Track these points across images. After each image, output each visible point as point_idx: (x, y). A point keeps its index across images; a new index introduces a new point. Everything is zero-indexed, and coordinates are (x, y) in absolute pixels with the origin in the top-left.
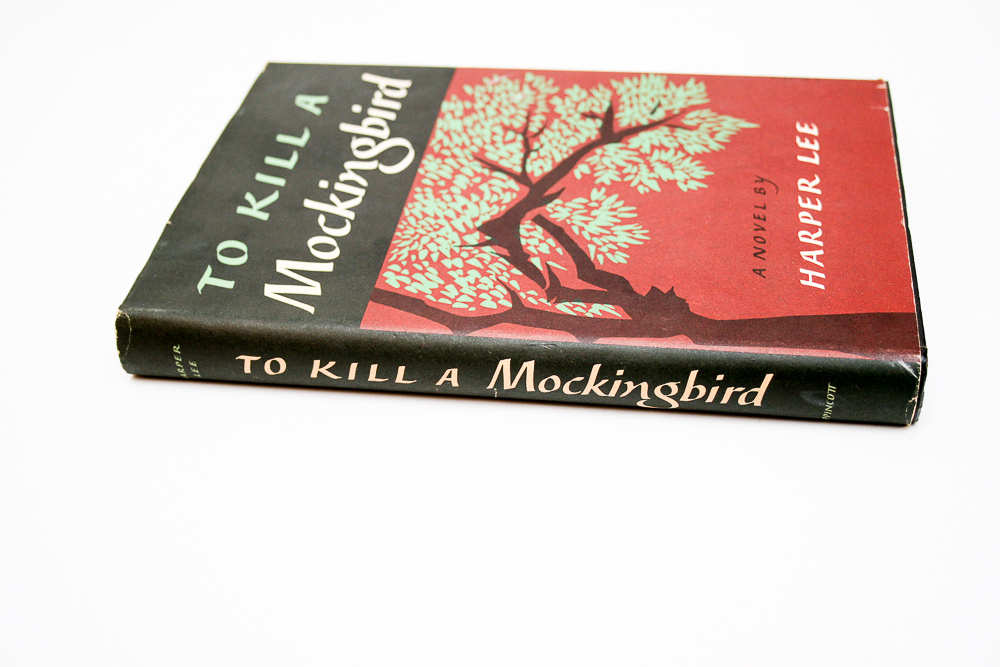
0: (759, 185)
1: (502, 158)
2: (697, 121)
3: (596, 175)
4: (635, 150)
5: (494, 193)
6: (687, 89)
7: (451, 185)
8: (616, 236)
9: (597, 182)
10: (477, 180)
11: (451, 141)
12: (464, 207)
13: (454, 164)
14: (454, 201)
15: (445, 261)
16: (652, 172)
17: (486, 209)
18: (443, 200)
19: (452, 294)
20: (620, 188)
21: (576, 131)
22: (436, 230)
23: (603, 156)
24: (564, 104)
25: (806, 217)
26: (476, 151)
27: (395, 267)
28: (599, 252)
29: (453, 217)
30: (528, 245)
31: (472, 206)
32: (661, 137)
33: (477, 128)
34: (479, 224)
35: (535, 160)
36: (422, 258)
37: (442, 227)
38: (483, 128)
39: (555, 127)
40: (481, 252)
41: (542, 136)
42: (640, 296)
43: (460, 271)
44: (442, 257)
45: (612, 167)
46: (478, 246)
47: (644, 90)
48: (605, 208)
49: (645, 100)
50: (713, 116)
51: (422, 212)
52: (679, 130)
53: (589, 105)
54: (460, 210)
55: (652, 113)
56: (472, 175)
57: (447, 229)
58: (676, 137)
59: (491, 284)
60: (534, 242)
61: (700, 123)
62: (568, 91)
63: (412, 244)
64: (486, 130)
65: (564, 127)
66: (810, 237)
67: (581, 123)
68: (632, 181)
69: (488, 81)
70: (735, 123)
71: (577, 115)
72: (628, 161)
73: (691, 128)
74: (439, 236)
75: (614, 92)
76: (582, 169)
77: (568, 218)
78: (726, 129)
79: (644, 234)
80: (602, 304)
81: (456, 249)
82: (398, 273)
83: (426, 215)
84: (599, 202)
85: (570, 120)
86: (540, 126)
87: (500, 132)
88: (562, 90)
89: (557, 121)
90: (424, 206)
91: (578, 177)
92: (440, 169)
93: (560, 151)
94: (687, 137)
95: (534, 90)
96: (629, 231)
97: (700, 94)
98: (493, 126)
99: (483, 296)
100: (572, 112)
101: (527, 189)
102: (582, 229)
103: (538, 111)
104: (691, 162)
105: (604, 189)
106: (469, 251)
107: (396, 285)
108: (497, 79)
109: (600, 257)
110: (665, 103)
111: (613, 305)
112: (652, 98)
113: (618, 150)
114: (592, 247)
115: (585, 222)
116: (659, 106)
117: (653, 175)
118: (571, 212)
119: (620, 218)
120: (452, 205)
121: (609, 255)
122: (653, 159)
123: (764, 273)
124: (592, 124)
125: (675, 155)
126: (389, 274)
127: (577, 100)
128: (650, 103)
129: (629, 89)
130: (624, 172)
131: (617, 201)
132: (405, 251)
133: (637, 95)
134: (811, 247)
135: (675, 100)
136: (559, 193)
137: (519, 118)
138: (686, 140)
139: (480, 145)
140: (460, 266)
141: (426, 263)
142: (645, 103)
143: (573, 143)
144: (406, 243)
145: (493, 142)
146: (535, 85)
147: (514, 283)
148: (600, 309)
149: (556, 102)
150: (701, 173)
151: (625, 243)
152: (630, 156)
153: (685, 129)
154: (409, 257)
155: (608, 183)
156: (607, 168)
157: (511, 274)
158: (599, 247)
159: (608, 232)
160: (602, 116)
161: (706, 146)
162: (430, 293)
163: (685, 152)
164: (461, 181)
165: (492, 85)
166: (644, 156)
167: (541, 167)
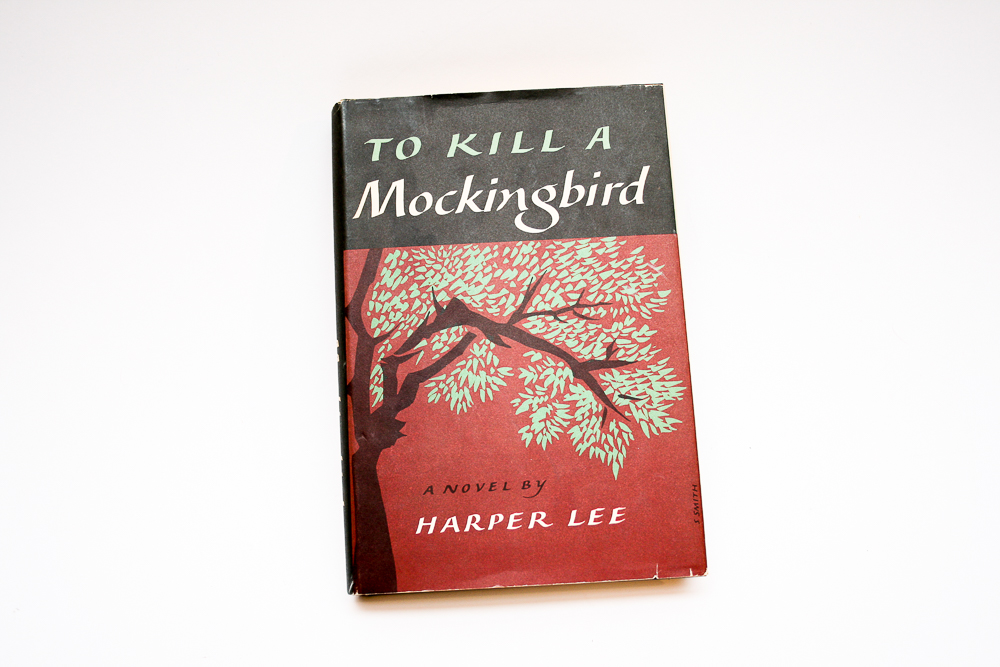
0: (533, 483)
1: (544, 296)
2: (616, 431)
3: (530, 367)
4: (567, 390)
5: (498, 299)
6: (662, 418)
7: (505, 268)
8: (458, 391)
9: (521, 369)
10: (513, 285)
11: (562, 255)
12: (478, 284)
13: (531, 264)
14: (485, 275)
15: (415, 285)
16: (540, 406)
17: (478, 299)
18: (485, 267)
19: (382, 298)
20: (515, 386)
21: (587, 343)
22: (449, 271)
23: (556, 368)
24: (625, 327)
25: (497, 519)
26: (551, 276)
27: (405, 255)
28: (438, 382)
29: (467, 278)
30: (441, 335)
31: (480, 288)
32: (588, 407)
33: (582, 270)
34: (460, 297)
35: (544, 320)
36: (418, 270)
37: (454, 274)
38: (583, 274)
39: (591, 326)
40: (429, 306)
41: (576, 319)
42: (395, 416)
43: (406, 297)
44: (420, 282)
45: (542, 377)
46: (435, 302)
47: (657, 386)
48: (490, 379)
49: (642, 388)
50: (624, 442)
51: (469, 257)
52: (601, 419)
53: (627, 347)
54: (474, 281)
55: (621, 396)
56: (519, 280)
57: (451, 278)
58: (590, 418)
59: (396, 319)
60: (444, 338)
61: (612, 434)
62: (646, 327)
63: (432, 260)
64: (580, 277)
65: (592, 333)
66: (473, 522)
67: (599, 345)
68: (526, 393)
69: (653, 262)
70: (617, 461)
71: (610, 340)
72: (551, 387)
73: (604, 426)
74: (442, 275)
75: (650, 363)
76: (537, 356)
77: (475, 356)
78: (607, 454)
79: (462, 409)
80: (384, 393)
81: (430, 289)
82: (399, 259)
83: (465, 260)
84: (496, 374)
85: (603, 336)
86: (591, 315)
87: (578, 288)
88: (646, 322)
89: (600, 326)
90: (476, 257)
91: (525, 355)
92: (524, 256)
93: (558, 336)
94: (591, 426)
95: (645, 300)
96: (464, 399)
97: (658, 429)
98: (586, 280)
99: (383, 318)
100: (615, 335)
101: (506, 321)
102: (463, 367)
103: (612, 309)
104: (557, 433)
105: (512, 375)
106: (429, 298)
107: (387, 261)
108: (657, 269)
109: (433, 384)
110: (639, 404)
111: (384, 400)
112: (645, 393)
113: (565, 377)
114: (443, 377)
115: (471, 368)
116: (634, 400)
117: (535, 407)
118: (481, 356)
119: (478, 391)
120: (480, 274)
121: (436, 389)
122: (557, 405)
123: (429, 494)
124: (599, 353)
125: (564, 420)
126: (398, 253)
127: (634, 336)
128: (637, 392)
129: (657, 373)
130: (537, 386)
131: (498, 386)
132: (424, 257)
133: (648, 381)
134: (462, 524)
135: (645, 411)
136: (504, 345)
137: (601, 297)
138: (587, 425)
139: (560, 277)
140: (412, 296)
141: (412, 273)
142: (636, 389)
143: (570, 343)
144: (432, 255)
145: (563, 286)
146: (652, 300)
147: (398, 334)
148: (378, 393)
149: (629, 321)
150: (543, 441)
151: (451, 398)
152: (558, 387)
153: (603, 423)
154: (417, 261)
155: (521, 377)
156: (539, 374)
157: (407, 330)
158: (444, 381)
159: (461, 386)
160: (611, 359)
161: (581, 441)
162: (382, 283)
163: (570, 427)
164: (510, 274)
165: (647, 267)
166: (560, 397)
167: (535, 326)
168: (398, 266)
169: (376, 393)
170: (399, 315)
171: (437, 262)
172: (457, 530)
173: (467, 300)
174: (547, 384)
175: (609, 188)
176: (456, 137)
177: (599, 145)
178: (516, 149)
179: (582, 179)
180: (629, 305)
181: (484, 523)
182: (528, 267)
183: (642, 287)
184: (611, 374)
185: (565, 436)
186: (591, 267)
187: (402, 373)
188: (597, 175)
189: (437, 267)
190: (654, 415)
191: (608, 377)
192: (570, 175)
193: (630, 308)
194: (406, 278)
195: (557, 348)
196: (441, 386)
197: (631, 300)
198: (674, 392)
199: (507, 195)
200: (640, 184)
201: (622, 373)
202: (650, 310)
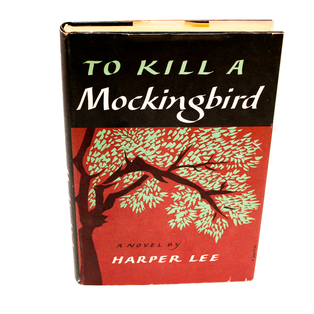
0: (174, 244)
1: (189, 157)
2: (220, 223)
3: (177, 193)
4: (197, 204)
5: (163, 158)
6: (246, 218)
7: (168, 142)
8: (137, 203)
9: (173, 193)
10: (172, 151)
11: (203, 136)
12: (152, 150)
13: (184, 140)
14: (156, 145)
15: (115, 149)
16: (181, 211)
17: (151, 158)
18: (156, 141)
19: (95, 155)
20: (169, 201)
21: (211, 182)
22: (135, 142)
23: (192, 194)
24: (233, 175)
25: (154, 258)
26: (195, 147)
27: (109, 132)
28: (126, 198)
29: (145, 147)
30: (128, 175)
31: (153, 152)
32: (207, 212)
33: (214, 144)
34: (141, 156)
35: (188, 170)
36: (116, 141)
37: (138, 144)
38: (214, 146)
39: (214, 174)
40: (122, 161)
41: (207, 170)
42: (102, 213)
43: (109, 155)
44: (117, 148)
45: (184, 197)
46: (126, 159)
47: (245, 203)
48: (155, 198)
49: (236, 204)
50: (223, 228)
51: (147, 135)
52: (213, 217)
53: (232, 184)
54: (150, 148)
55: (225, 207)
56: (176, 148)
57: (136, 146)
58: (207, 217)
59: (103, 167)
60: (131, 177)
61: (218, 224)
62: (245, 175)
63: (125, 135)
64: (212, 148)
65: (214, 177)
66: (142, 259)
67: (217, 183)
68: (174, 205)
69: (256, 141)
70: (218, 235)
71: (224, 181)
72: (188, 202)
73: (214, 221)
74: (131, 144)
75: (244, 192)
76: (182, 187)
77: (147, 186)
78: (213, 233)
79: (139, 211)
80: (96, 202)
81: (123, 151)
82: (105, 134)
83: (145, 137)
84: (159, 195)
85: (220, 179)
86: (215, 168)
87: (209, 154)
88: (245, 172)
89: (219, 174)
90: (152, 135)
91: (176, 187)
92: (180, 135)
93: (195, 178)
94: (207, 220)
95: (246, 162)
96: (140, 207)
97: (242, 222)
98: (215, 150)
99: (95, 166)
100: (227, 179)
101: (166, 170)
102: (140, 192)
103: (227, 166)
104: (188, 223)
105: (167, 196)
106: (122, 156)
107: (98, 135)
108: (257, 145)
109: (124, 199)
110: (234, 211)
111: (96, 206)
112: (238, 206)
113: (196, 198)
114: (129, 196)
115: (145, 192)
116: (232, 209)
117: (178, 211)
118: (151, 187)
119: (148, 203)
120: (154, 145)
121: (125, 201)
122: (190, 211)
123: (119, 247)
124: (217, 187)
125: (193, 217)
126: (104, 131)
127: (237, 179)
128: (234, 206)
129: (246, 197)
130: (180, 202)
131: (160, 201)
132: (120, 134)
133: (241, 200)
134: (136, 260)
135: (237, 214)
136: (164, 181)
137: (223, 159)
138: (205, 220)
139: (200, 148)
140: (113, 155)
141: (113, 143)
142: (234, 204)
143: (201, 182)
144: (125, 133)
145: (202, 153)
146: (251, 161)
147: (104, 174)
148: (93, 202)
149: (236, 172)
150: (181, 226)
151: (133, 206)
152: (192, 202)
153: (213, 219)
154: (116, 136)
155: (172, 197)
156: (182, 196)
157: (110, 172)
158: (130, 198)
159: (139, 200)
160: (223, 190)
161: (201, 227)
162: (95, 147)
163: (196, 220)
164: (171, 145)
165: (252, 144)
166: (192, 207)
167: (182, 173)
168: (104, 138)
169: (92, 203)
170: (105, 164)
171: (128, 137)
172: (133, 262)
173: (145, 158)
174: (186, 201)
175: (237, 98)
176: (143, 62)
177: (235, 71)
178: (182, 72)
179: (222, 93)
180: (237, 164)
181: (147, 259)
182: (182, 142)
183: (247, 155)
184: (222, 197)
185: (192, 225)
186: (219, 143)
187: (106, 193)
188: (231, 90)
189: (128, 139)
190: (241, 216)
191: (219, 198)
192: (214, 89)
193: (238, 165)
194: (109, 145)
195: (194, 184)
196: (128, 200)
197: (239, 161)
198: (254, 205)
199: (173, 100)
200: (257, 97)
201: (228, 197)
202: (249, 166)
